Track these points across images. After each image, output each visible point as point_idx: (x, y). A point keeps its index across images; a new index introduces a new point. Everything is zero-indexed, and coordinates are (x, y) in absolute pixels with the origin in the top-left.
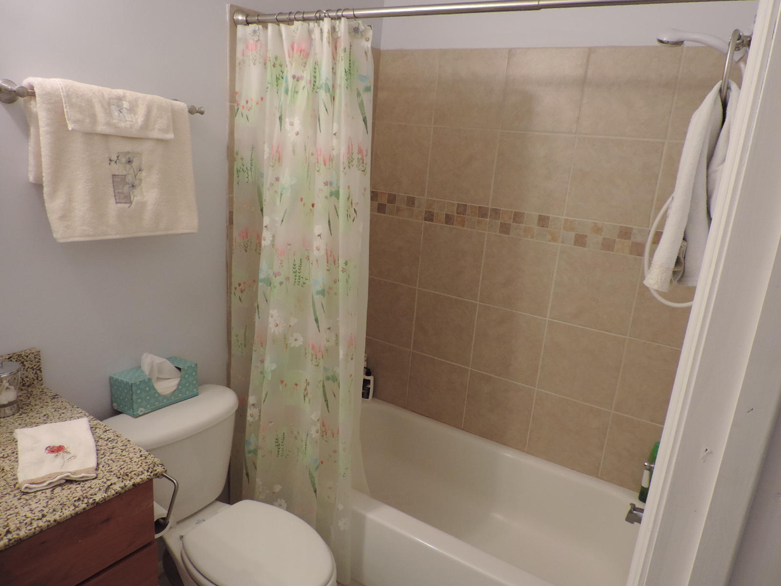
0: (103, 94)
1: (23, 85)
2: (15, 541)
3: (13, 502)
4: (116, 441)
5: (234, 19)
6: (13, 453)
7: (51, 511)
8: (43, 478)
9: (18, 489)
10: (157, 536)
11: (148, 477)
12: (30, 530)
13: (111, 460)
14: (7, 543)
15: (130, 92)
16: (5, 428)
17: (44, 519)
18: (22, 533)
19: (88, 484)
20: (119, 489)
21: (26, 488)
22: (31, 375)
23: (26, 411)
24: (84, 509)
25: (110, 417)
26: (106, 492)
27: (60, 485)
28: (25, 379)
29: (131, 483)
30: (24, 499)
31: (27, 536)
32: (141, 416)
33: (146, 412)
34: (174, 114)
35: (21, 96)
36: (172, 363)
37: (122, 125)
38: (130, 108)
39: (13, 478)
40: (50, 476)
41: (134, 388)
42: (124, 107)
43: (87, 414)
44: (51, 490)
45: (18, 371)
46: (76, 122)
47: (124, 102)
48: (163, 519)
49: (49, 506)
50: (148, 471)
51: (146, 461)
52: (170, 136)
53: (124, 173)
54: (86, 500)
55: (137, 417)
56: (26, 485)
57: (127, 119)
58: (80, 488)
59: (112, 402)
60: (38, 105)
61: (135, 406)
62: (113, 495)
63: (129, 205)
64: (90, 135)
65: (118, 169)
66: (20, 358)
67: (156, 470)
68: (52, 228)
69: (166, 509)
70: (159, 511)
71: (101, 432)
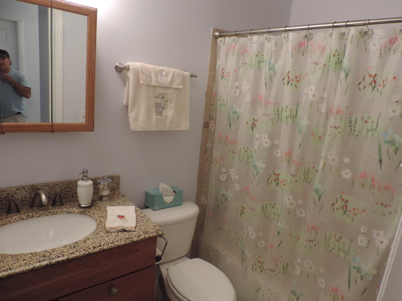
0: (155, 69)
1: (126, 65)
2: (102, 250)
3: (103, 235)
4: (144, 218)
5: (214, 35)
6: (105, 216)
7: (116, 241)
8: (115, 227)
9: (106, 230)
10: (156, 263)
11: (155, 235)
12: (108, 247)
13: (142, 225)
14: (99, 250)
15: (166, 68)
16: (104, 205)
17: (113, 244)
18: (105, 247)
19: (131, 233)
20: (143, 237)
21: (108, 230)
22: (116, 186)
23: (112, 200)
24: (129, 243)
25: (144, 209)
26: (138, 238)
27: (121, 231)
28: (113, 187)
29: (148, 236)
30: (107, 234)
31: (107, 249)
32: (156, 210)
33: (159, 209)
34: (184, 77)
35: (124, 70)
36: (172, 189)
37: (162, 82)
38: (166, 74)
39: (104, 225)
40: (117, 227)
41: (155, 197)
42: (163, 74)
43: (135, 205)
44: (117, 233)
45: (111, 183)
46: (144, 80)
47: (163, 72)
48: (160, 256)
49: (116, 239)
50: (155, 232)
51: (155, 228)
52: (181, 87)
53: (160, 102)
54: (130, 240)
55: (154, 211)
56: (109, 229)
57: (164, 79)
58: (128, 234)
59: (145, 202)
60: (130, 74)
61: (154, 205)
62: (141, 240)
63: (161, 116)
64: (149, 86)
65: (158, 101)
66: (112, 178)
67: (159, 233)
68: (130, 124)
69: (161, 252)
70: (158, 252)
71: (139, 213)
